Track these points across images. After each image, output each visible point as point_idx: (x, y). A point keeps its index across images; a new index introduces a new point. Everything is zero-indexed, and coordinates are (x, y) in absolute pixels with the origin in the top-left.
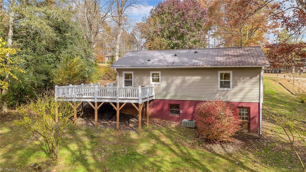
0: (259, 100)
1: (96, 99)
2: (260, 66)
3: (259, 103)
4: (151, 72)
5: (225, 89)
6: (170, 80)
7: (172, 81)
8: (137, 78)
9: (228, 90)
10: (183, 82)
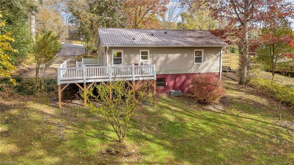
0: (220, 70)
1: (110, 78)
2: (221, 46)
3: (219, 73)
4: (140, 50)
5: (198, 63)
6: (155, 58)
7: (158, 58)
8: (126, 56)
9: (200, 65)
10: (167, 59)
